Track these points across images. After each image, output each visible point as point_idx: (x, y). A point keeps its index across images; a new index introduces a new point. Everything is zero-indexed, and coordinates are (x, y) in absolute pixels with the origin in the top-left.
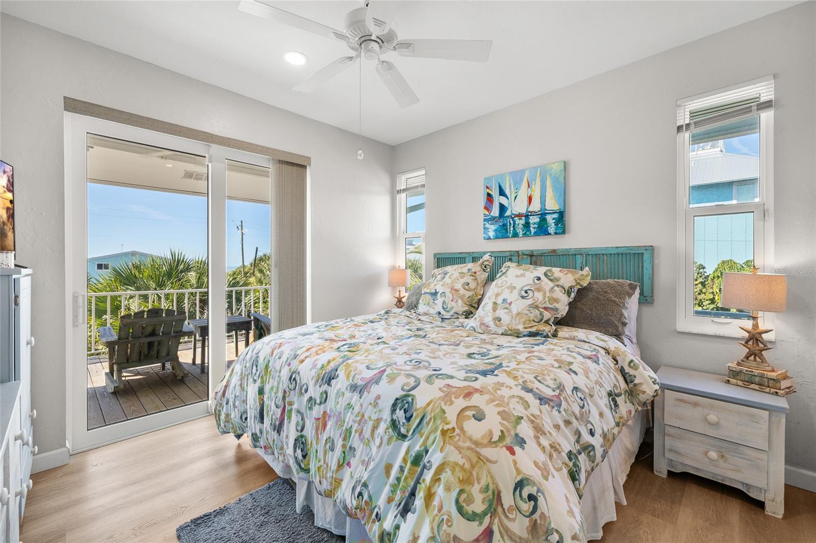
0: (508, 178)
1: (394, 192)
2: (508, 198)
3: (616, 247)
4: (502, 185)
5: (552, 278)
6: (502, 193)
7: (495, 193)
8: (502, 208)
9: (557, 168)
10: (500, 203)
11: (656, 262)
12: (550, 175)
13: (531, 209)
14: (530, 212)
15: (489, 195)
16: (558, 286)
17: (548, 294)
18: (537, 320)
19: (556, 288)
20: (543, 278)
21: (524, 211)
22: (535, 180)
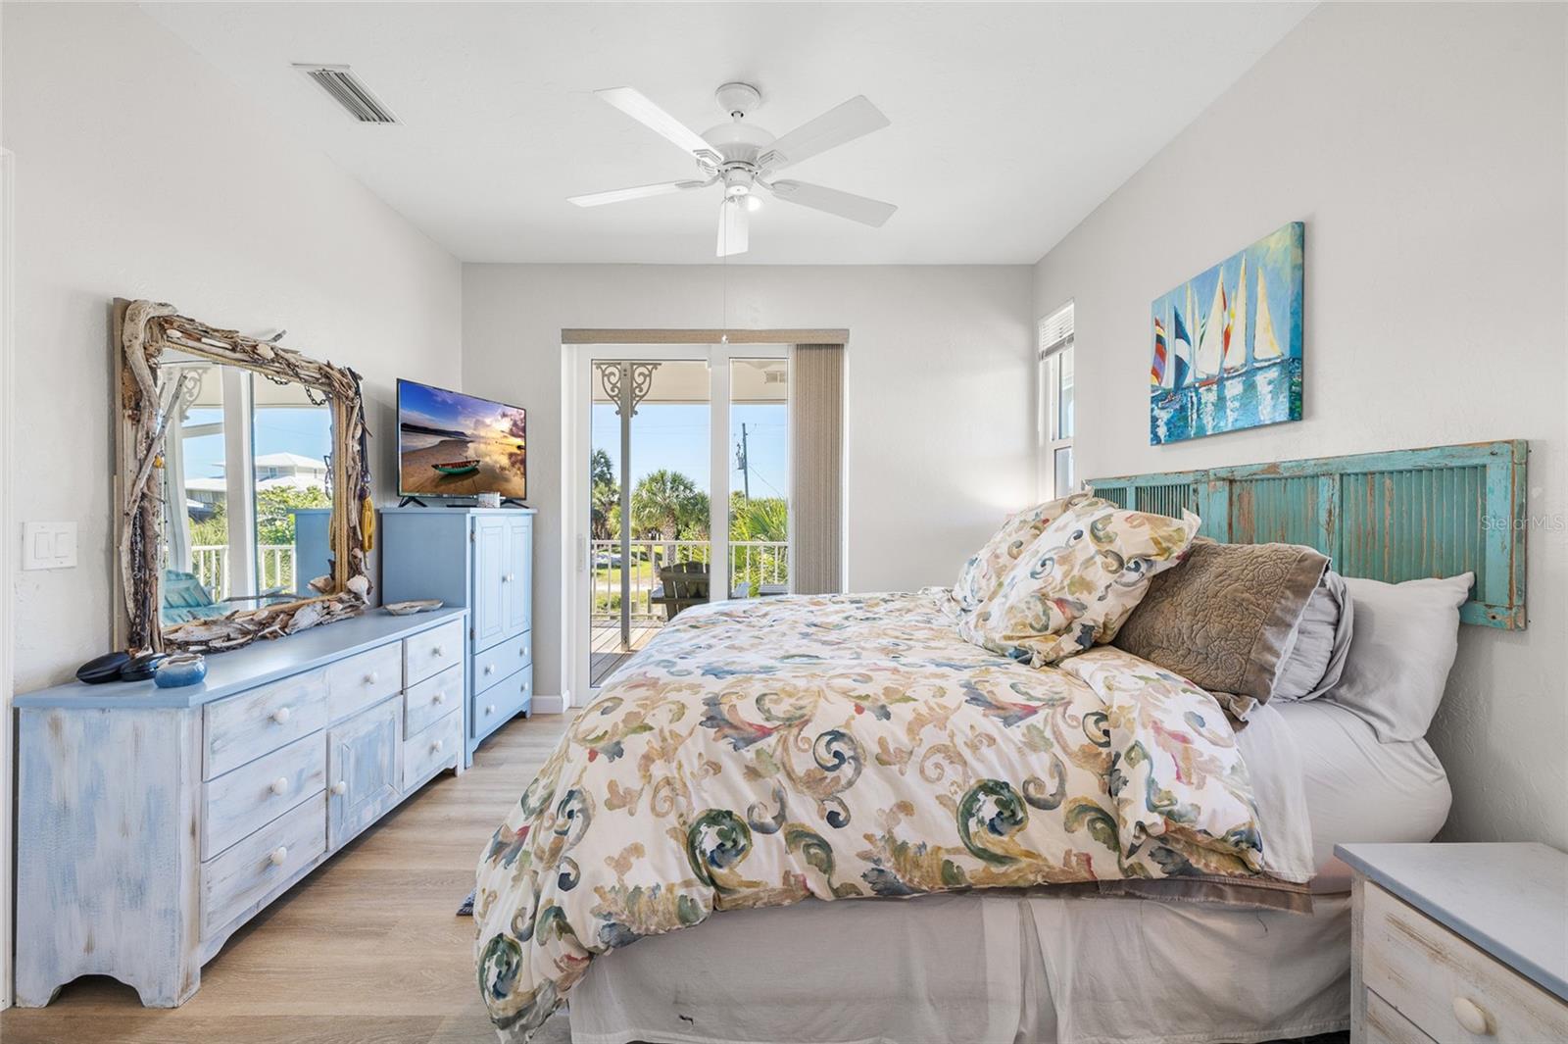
0: (1189, 292)
1: (1036, 357)
2: (1189, 343)
3: (1413, 450)
4: (1180, 312)
5: (1101, 534)
6: (1180, 333)
7: (1168, 334)
8: (1181, 366)
9: (1280, 244)
10: (1177, 356)
11: (1534, 492)
12: (1265, 266)
13: (1228, 364)
14: (1225, 370)
15: (1160, 340)
16: (1106, 554)
17: (1075, 572)
18: (1036, 626)
19: (1099, 559)
20: (1087, 535)
21: (1214, 371)
22: (1235, 286)
